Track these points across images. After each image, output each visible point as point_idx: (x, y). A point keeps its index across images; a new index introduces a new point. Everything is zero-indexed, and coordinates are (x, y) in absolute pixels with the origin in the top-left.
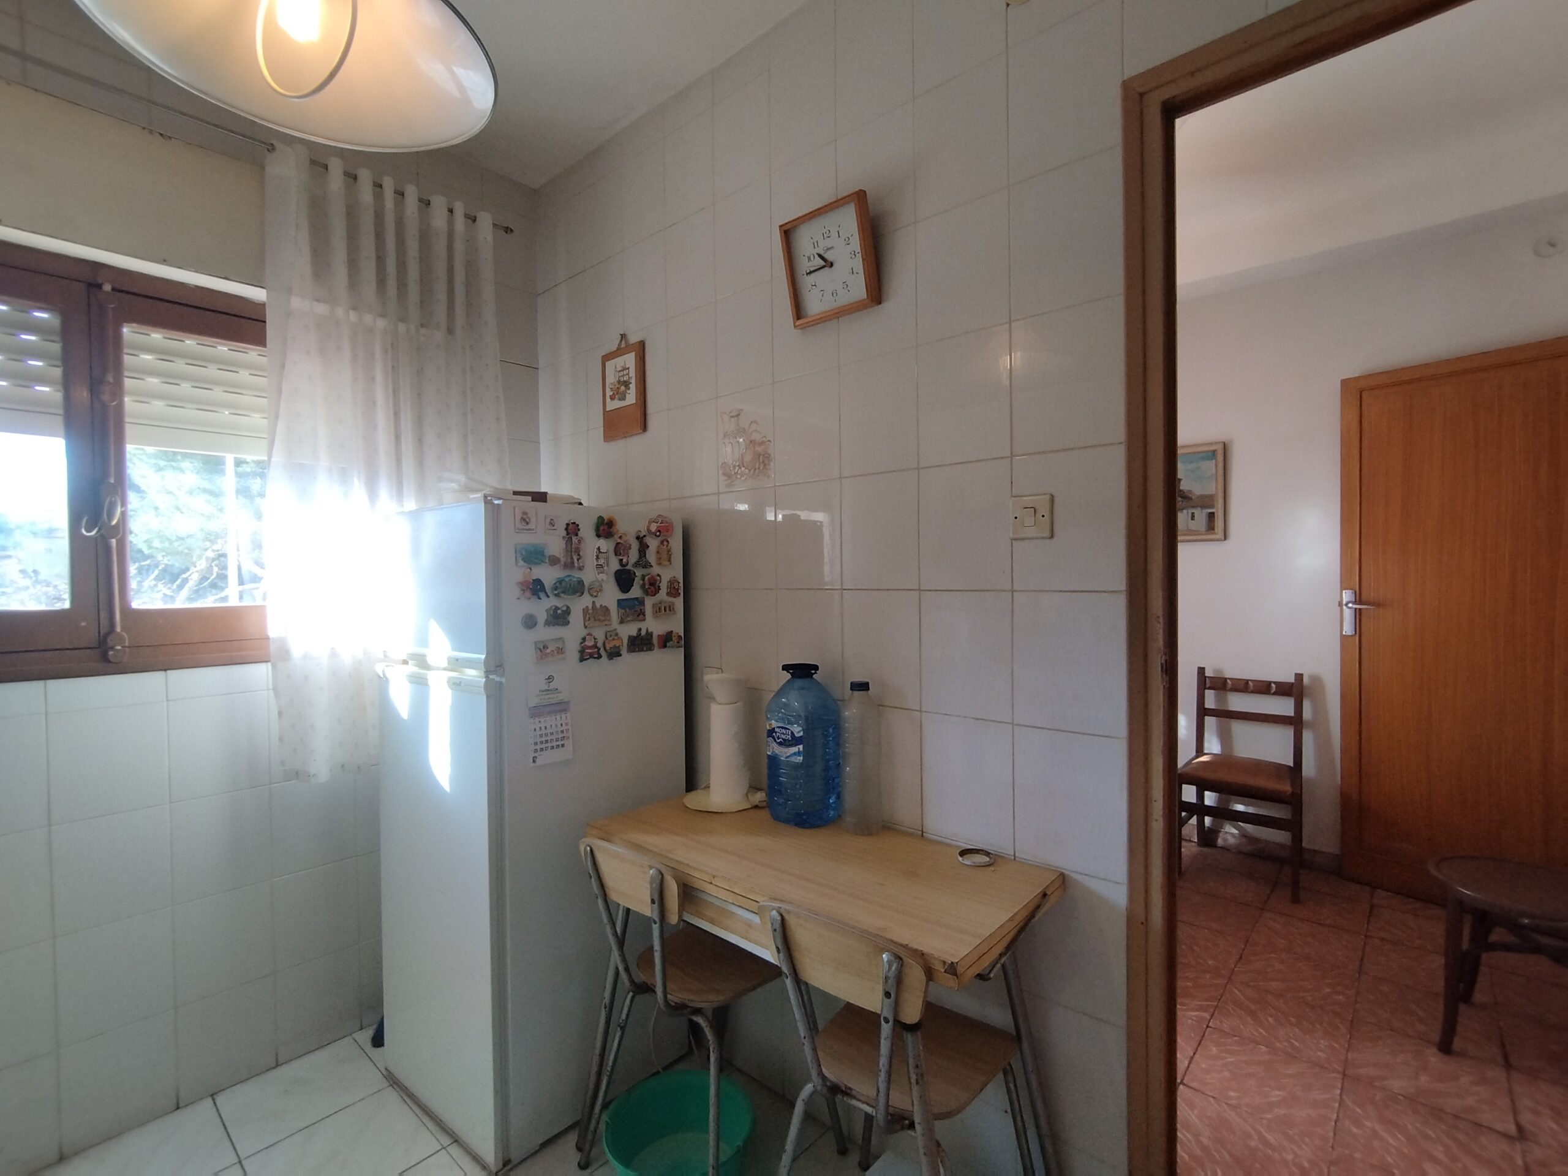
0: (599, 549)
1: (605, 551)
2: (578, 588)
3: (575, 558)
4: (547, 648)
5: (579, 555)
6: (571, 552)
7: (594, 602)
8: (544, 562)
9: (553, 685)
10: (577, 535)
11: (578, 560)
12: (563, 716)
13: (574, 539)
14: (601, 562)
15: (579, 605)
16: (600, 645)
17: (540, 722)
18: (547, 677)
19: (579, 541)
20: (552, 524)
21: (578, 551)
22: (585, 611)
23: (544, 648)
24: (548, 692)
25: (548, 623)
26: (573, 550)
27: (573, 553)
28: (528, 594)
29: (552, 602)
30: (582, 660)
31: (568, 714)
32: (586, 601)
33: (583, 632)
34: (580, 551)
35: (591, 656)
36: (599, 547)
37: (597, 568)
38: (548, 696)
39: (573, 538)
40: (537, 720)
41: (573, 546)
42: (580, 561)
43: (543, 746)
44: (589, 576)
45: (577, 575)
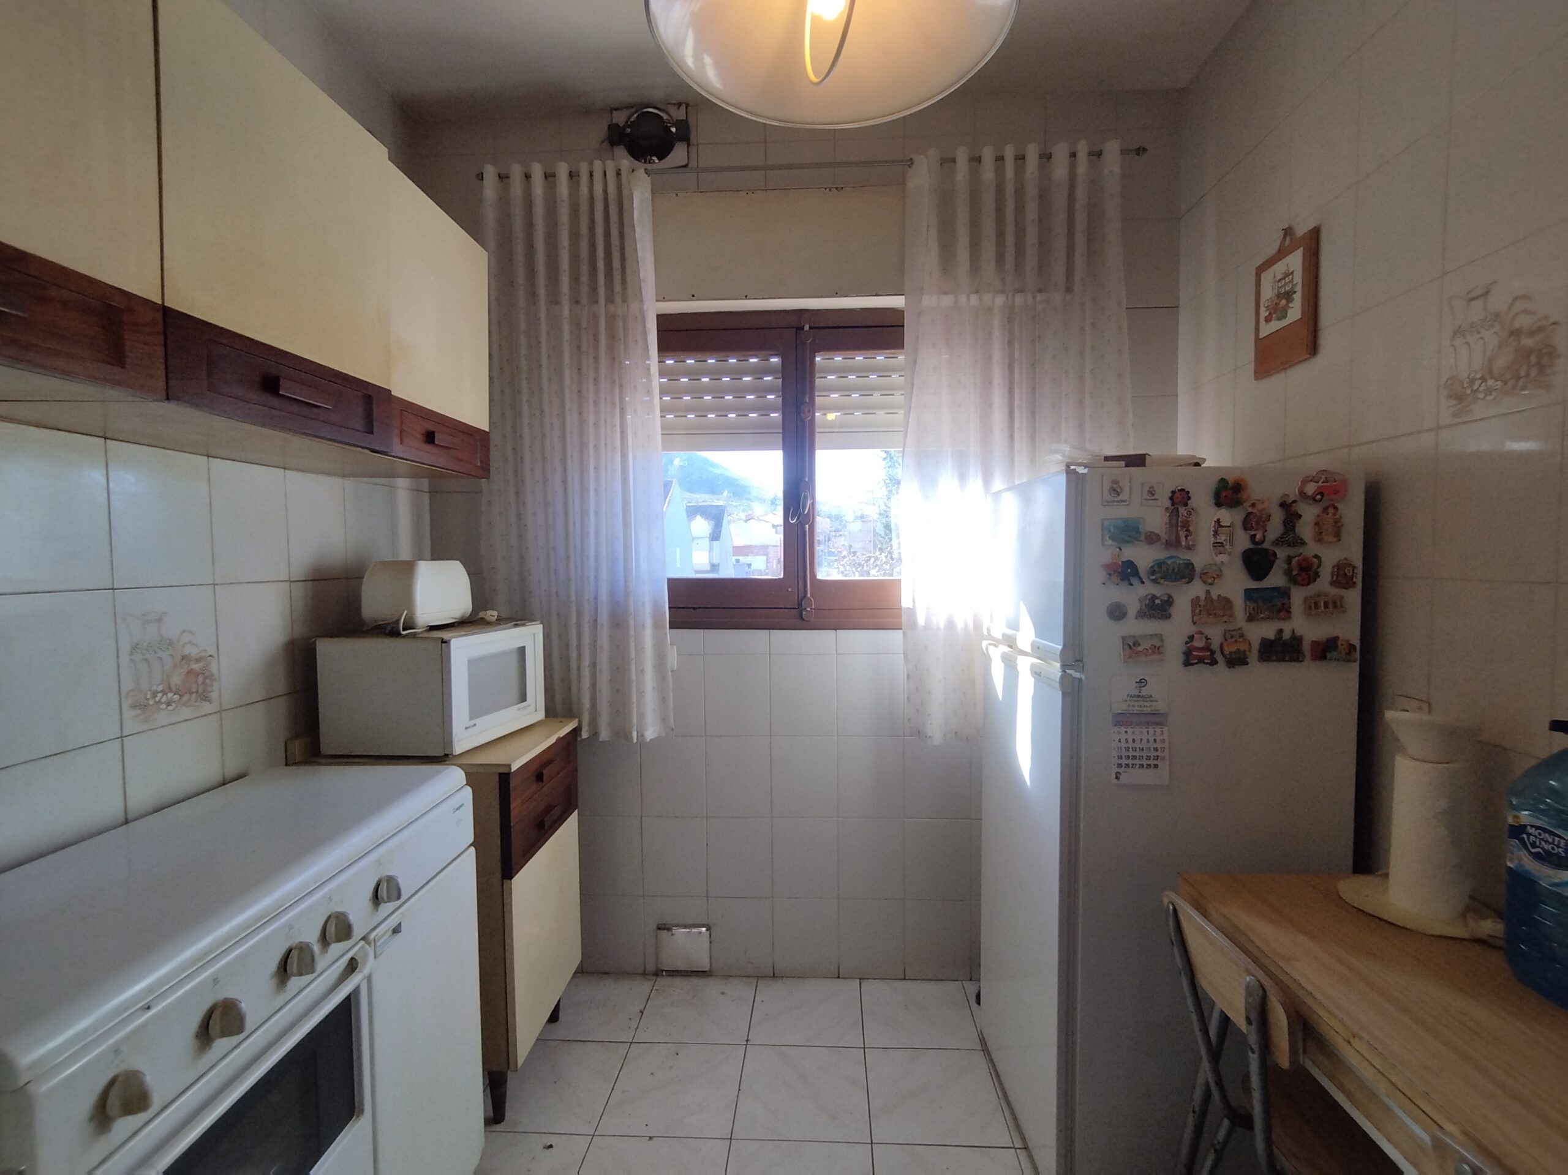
0: (1218, 521)
1: (1229, 525)
2: (1186, 573)
3: (1182, 534)
4: (1139, 645)
5: (1187, 530)
6: (1177, 527)
7: (1208, 592)
8: (1138, 541)
9: (1145, 691)
10: (1186, 505)
11: (1186, 537)
12: (1158, 731)
13: (1182, 511)
14: (1221, 538)
15: (1185, 596)
16: (1215, 646)
17: (1126, 732)
18: (1138, 680)
19: (1189, 513)
20: (1151, 492)
21: (1186, 526)
22: (1195, 602)
23: (1134, 644)
24: (1139, 699)
25: (1141, 615)
26: (1179, 524)
27: (1179, 528)
28: (1115, 579)
29: (1150, 589)
30: (1187, 663)
31: (1165, 729)
32: (1197, 589)
33: (1191, 629)
34: (1189, 526)
35: (1201, 660)
36: (1219, 520)
37: (1214, 546)
38: (1139, 703)
39: (1180, 508)
40: (1123, 730)
41: (1180, 519)
42: (1188, 538)
43: (1130, 762)
44: (1202, 556)
45: (1184, 556)
